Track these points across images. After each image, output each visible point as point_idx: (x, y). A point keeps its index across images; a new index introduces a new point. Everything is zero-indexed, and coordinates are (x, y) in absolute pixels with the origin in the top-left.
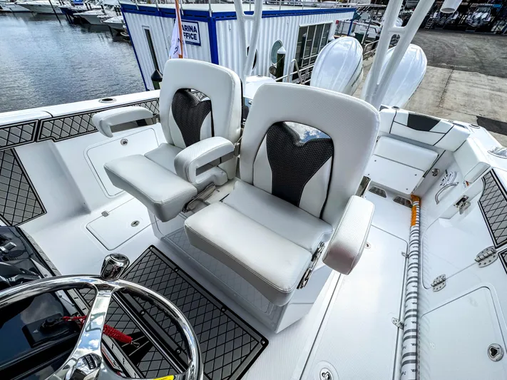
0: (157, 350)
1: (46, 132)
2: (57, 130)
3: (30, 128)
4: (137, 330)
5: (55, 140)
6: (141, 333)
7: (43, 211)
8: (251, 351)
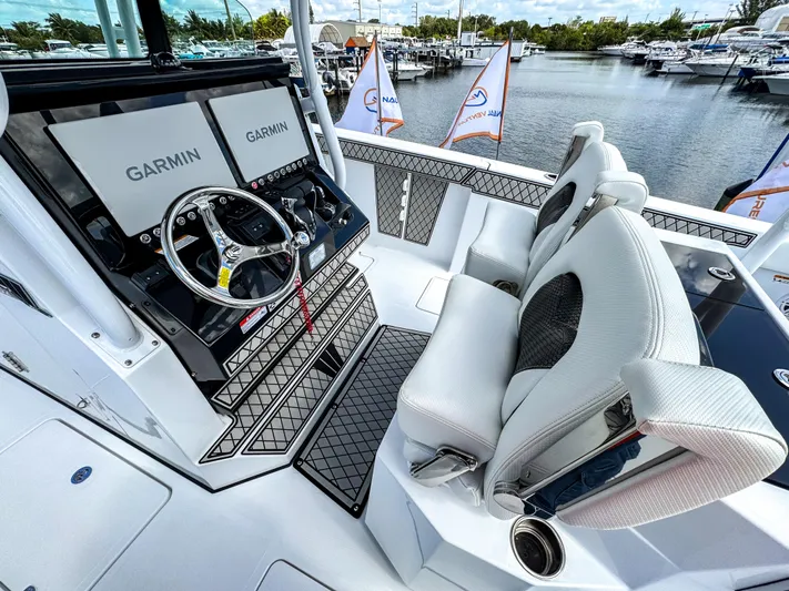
0: (330, 383)
1: (473, 181)
2: (481, 183)
3: (465, 171)
4: (344, 359)
5: (474, 191)
6: (342, 364)
7: (426, 244)
8: (343, 491)
